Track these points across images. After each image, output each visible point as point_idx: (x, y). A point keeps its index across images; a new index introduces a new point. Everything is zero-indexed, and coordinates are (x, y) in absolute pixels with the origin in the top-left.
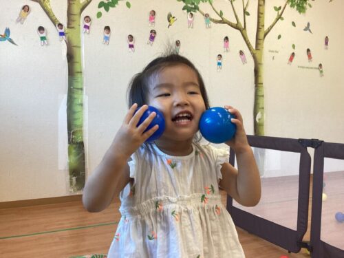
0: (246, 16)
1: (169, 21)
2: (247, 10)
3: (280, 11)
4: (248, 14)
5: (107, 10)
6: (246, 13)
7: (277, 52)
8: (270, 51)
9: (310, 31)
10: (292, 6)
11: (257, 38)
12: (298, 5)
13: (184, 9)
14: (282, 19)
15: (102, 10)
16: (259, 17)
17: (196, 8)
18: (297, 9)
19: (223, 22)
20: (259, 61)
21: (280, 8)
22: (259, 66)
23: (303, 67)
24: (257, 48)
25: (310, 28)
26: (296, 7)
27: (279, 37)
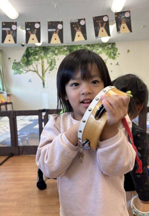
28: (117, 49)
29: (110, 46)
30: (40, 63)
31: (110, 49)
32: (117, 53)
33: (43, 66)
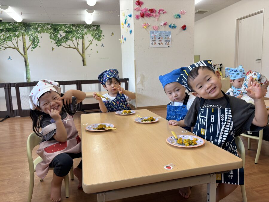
0: (78, 45)
1: (52, 49)
2: (79, 43)
3: (91, 42)
4: (79, 44)
5: (34, 49)
6: (78, 44)
7: (91, 54)
8: (88, 54)
9: (104, 46)
10: (96, 39)
11: (83, 51)
12: (98, 39)
13: (57, 45)
14: (92, 44)
15: (33, 49)
16: (83, 44)
17: (61, 45)
18: (98, 40)
19: (70, 47)
20: (84, 57)
21: (91, 41)
22: (84, 59)
23: (102, 58)
24: (83, 54)
25: (104, 45)
26: (97, 40)
27: (91, 50)
28: (101, 31)
29: (95, 28)
30: (20, 40)
31: (95, 30)
32: (102, 35)
33: (24, 43)
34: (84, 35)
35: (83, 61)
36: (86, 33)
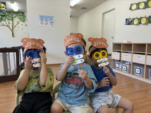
28: (25, 16)
32: (26, 19)
34: (14, 18)
35: (13, 34)
36: (15, 17)
